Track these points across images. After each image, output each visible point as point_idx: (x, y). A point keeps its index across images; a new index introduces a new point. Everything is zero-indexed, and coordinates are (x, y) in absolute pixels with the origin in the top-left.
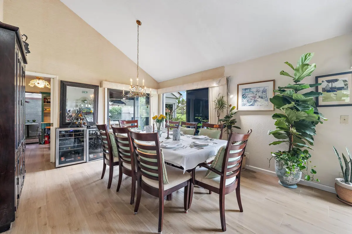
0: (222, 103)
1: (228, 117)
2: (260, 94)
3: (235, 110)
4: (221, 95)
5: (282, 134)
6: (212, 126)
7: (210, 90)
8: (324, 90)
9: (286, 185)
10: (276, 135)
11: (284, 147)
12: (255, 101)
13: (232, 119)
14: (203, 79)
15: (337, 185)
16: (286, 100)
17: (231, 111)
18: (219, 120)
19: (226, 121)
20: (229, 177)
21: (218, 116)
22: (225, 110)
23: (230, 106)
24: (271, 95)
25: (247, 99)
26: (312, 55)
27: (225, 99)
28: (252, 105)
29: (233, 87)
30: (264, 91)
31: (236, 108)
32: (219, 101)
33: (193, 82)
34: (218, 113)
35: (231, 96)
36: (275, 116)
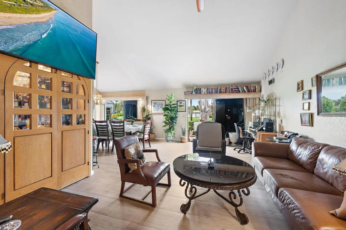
0: (144, 109)
1: (147, 116)
2: (160, 106)
3: (150, 113)
4: (144, 105)
5: (167, 122)
6: (140, 120)
7: (138, 102)
8: (179, 106)
9: (168, 141)
10: (165, 123)
11: (168, 127)
12: (159, 109)
13: (149, 117)
14: (134, 95)
15: (181, 138)
16: (167, 109)
17: (148, 113)
18: (143, 118)
19: (146, 118)
20: (146, 134)
21: (143, 116)
22: (146, 113)
23: (148, 111)
24: (164, 107)
25: (155, 107)
26: (174, 94)
27: (146, 107)
28: (157, 110)
29: (150, 101)
30: (162, 105)
31: (151, 112)
32: (143, 108)
33: (128, 96)
34: (142, 114)
35: (149, 106)
36: (165, 115)
